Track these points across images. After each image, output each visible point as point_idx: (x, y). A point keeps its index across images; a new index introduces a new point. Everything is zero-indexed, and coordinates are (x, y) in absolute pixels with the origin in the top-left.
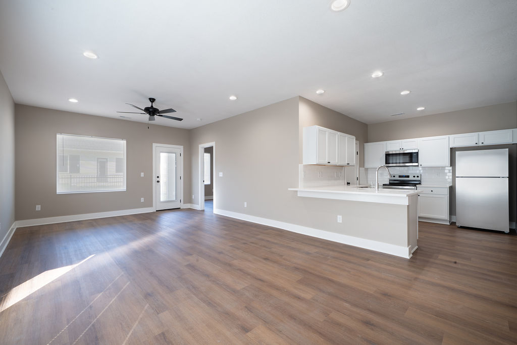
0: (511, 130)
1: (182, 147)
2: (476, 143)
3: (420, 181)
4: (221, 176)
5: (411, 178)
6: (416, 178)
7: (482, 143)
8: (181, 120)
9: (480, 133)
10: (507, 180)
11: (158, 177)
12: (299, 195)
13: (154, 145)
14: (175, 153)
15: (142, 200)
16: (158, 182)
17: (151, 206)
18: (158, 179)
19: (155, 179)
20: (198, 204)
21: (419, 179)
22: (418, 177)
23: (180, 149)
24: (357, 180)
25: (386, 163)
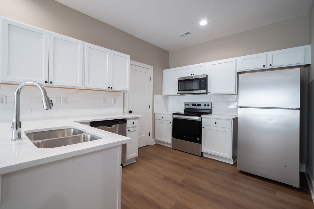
0: (303, 47)
2: (264, 66)
3: (211, 110)
5: (202, 107)
6: (207, 107)
7: (271, 65)
9: (268, 53)
10: (298, 112)
21: (209, 108)
22: (208, 105)
24: (150, 108)
25: (179, 90)
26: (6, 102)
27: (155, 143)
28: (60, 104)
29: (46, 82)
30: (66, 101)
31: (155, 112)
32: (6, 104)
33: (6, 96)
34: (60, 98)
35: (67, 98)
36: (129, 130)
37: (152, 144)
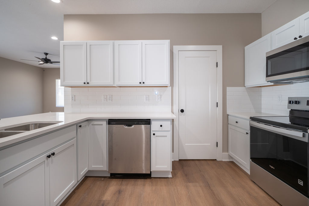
24: (217, 107)
25: (267, 76)
26: (75, 100)
27: (229, 159)
28: (107, 101)
29: (85, 83)
30: (111, 98)
31: (228, 112)
32: (75, 101)
33: (75, 96)
34: (107, 96)
35: (112, 96)
36: (154, 134)
37: (223, 160)
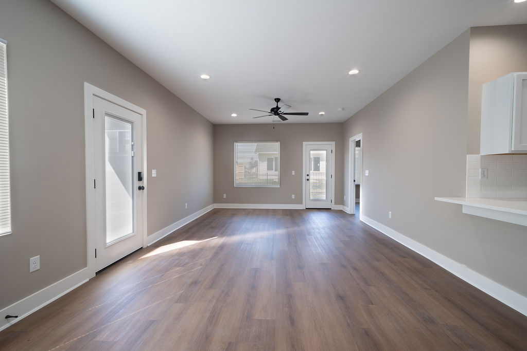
1: (334, 142)
4: (367, 175)
8: (306, 114)
11: (308, 175)
12: (464, 211)
13: (304, 143)
14: (326, 150)
15: (293, 196)
16: (308, 180)
17: (301, 203)
18: (308, 178)
19: (305, 177)
20: (348, 207)
23: (332, 145)
26: (487, 176)
32: (487, 179)
33: (487, 169)
